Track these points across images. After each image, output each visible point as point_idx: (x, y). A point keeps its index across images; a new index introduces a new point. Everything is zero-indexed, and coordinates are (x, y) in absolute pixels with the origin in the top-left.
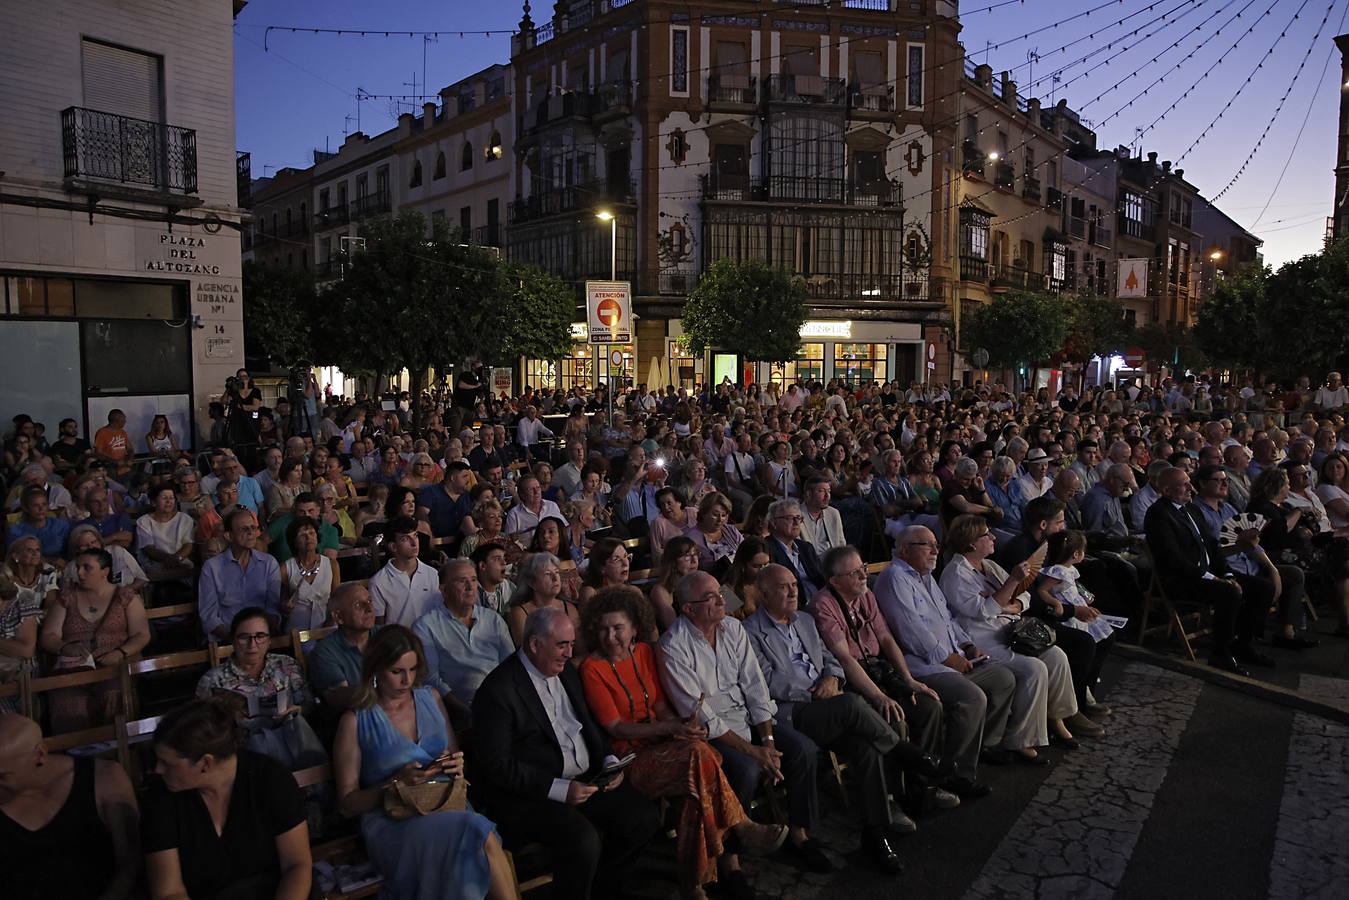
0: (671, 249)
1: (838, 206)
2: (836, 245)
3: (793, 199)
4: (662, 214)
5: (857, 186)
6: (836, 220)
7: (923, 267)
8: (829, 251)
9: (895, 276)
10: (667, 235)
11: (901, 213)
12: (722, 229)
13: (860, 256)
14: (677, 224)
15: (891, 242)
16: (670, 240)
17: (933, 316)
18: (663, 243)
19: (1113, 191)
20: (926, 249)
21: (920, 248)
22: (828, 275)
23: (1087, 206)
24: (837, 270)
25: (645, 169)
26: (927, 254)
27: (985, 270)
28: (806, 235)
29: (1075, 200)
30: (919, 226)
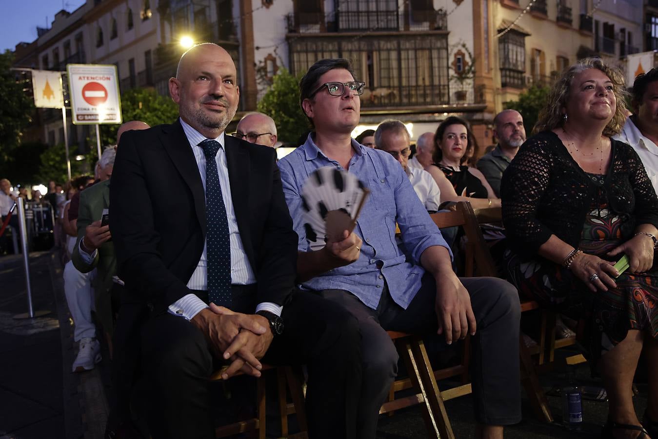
0: (266, 75)
1: (394, 33)
2: (394, 64)
3: (359, 29)
4: (258, 48)
5: (411, 17)
6: (393, 44)
7: (468, 78)
8: (389, 69)
9: (444, 86)
10: (263, 64)
11: (446, 36)
12: (303, 57)
13: (414, 71)
14: (270, 55)
15: (439, 58)
16: (264, 69)
17: (478, 116)
18: (259, 71)
19: (640, 15)
20: (470, 64)
21: (465, 64)
22: (389, 87)
23: (617, 29)
24: (396, 82)
25: (242, 13)
26: (471, 67)
27: (523, 79)
28: (370, 57)
29: (605, 23)
30: (464, 46)
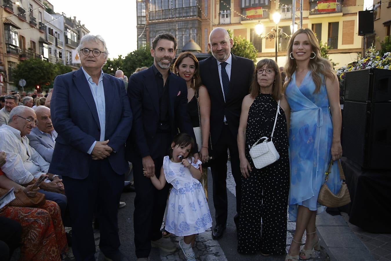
19: (63, 27)
23: (54, 32)
27: (17, 50)
29: (49, 28)
